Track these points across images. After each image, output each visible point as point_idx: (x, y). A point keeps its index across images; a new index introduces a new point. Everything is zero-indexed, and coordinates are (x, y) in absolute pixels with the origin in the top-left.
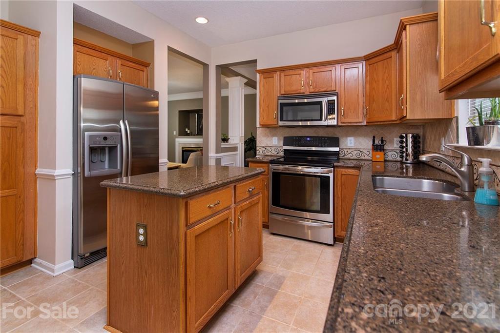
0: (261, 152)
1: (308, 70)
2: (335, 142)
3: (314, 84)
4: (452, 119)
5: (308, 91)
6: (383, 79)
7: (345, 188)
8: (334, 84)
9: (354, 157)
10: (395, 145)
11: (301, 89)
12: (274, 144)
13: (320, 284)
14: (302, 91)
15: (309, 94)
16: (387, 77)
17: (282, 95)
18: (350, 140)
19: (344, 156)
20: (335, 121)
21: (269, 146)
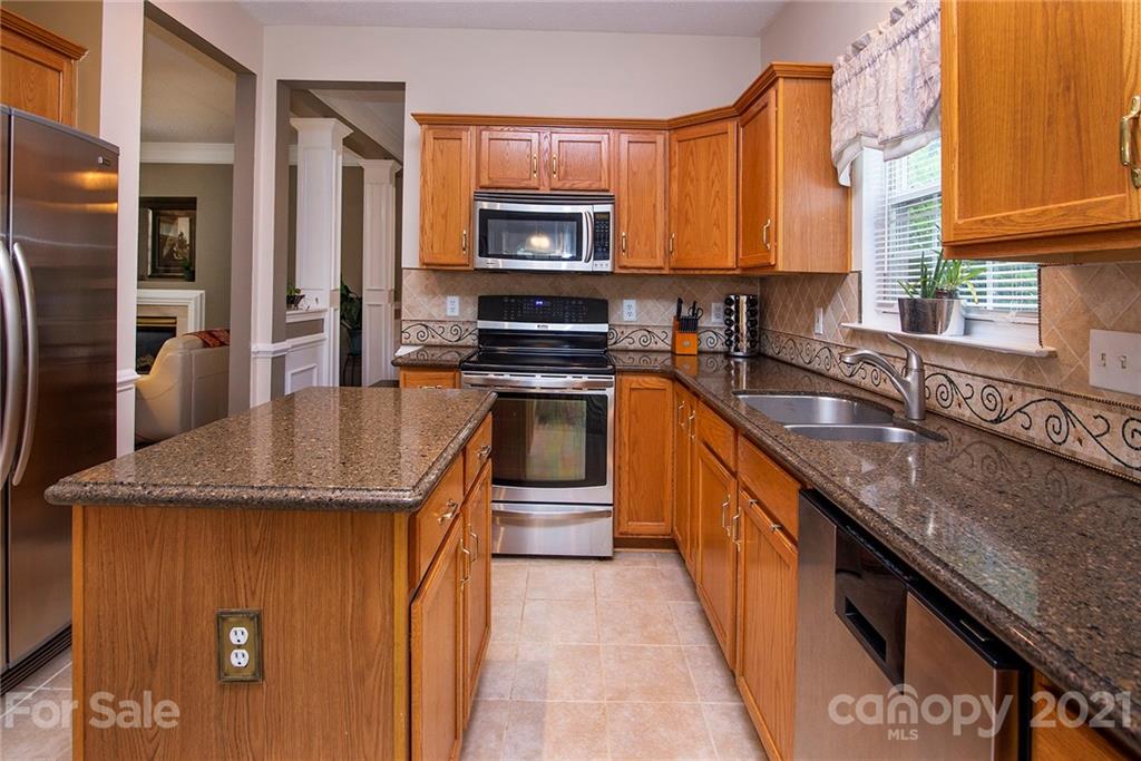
0: (414, 334)
1: (546, 132)
2: (599, 311)
3: (562, 168)
4: (847, 274)
5: (546, 183)
6: (708, 178)
7: (637, 422)
8: (605, 176)
9: (637, 345)
10: (713, 319)
11: (530, 179)
12: (449, 313)
13: (624, 658)
14: (533, 183)
15: (549, 192)
16: (716, 174)
17: (482, 188)
18: (630, 307)
19: (615, 343)
20: (609, 262)
21: (437, 321)
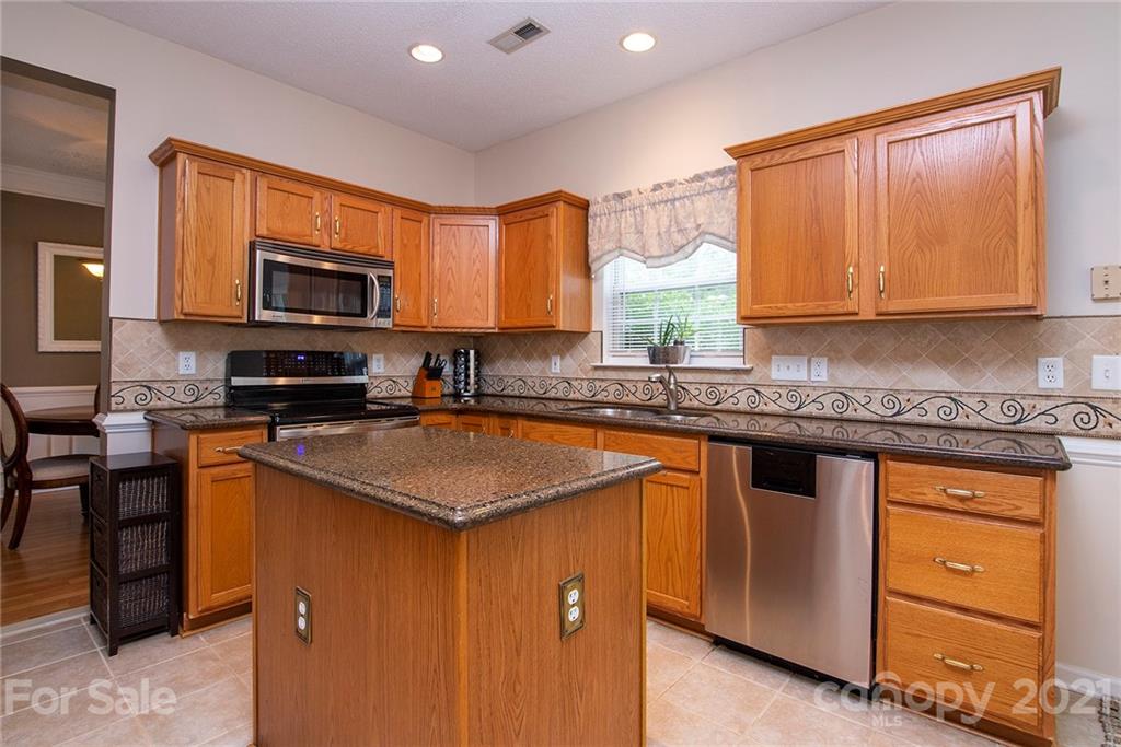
0: (129, 398)
1: (327, 193)
3: (343, 231)
4: (589, 333)
6: (469, 258)
8: (381, 245)
9: (384, 394)
11: (310, 236)
12: (182, 372)
14: (315, 241)
17: (260, 236)
18: (378, 360)
20: (391, 320)
21: (163, 381)
